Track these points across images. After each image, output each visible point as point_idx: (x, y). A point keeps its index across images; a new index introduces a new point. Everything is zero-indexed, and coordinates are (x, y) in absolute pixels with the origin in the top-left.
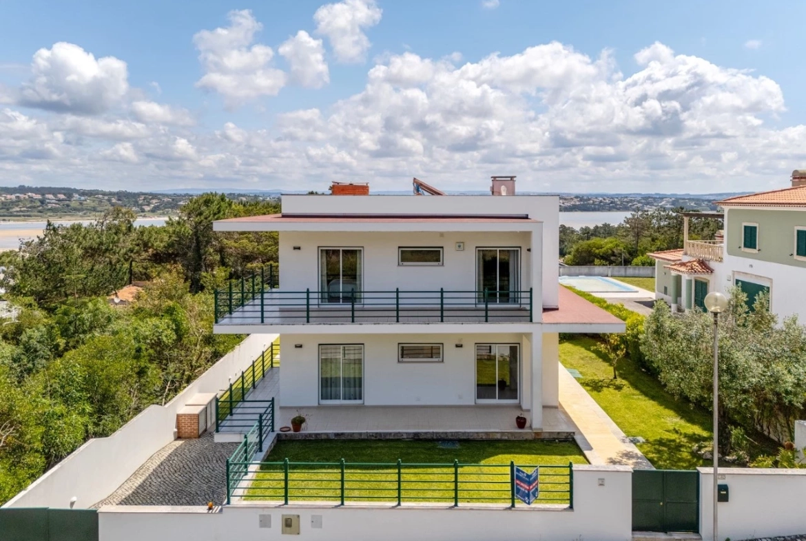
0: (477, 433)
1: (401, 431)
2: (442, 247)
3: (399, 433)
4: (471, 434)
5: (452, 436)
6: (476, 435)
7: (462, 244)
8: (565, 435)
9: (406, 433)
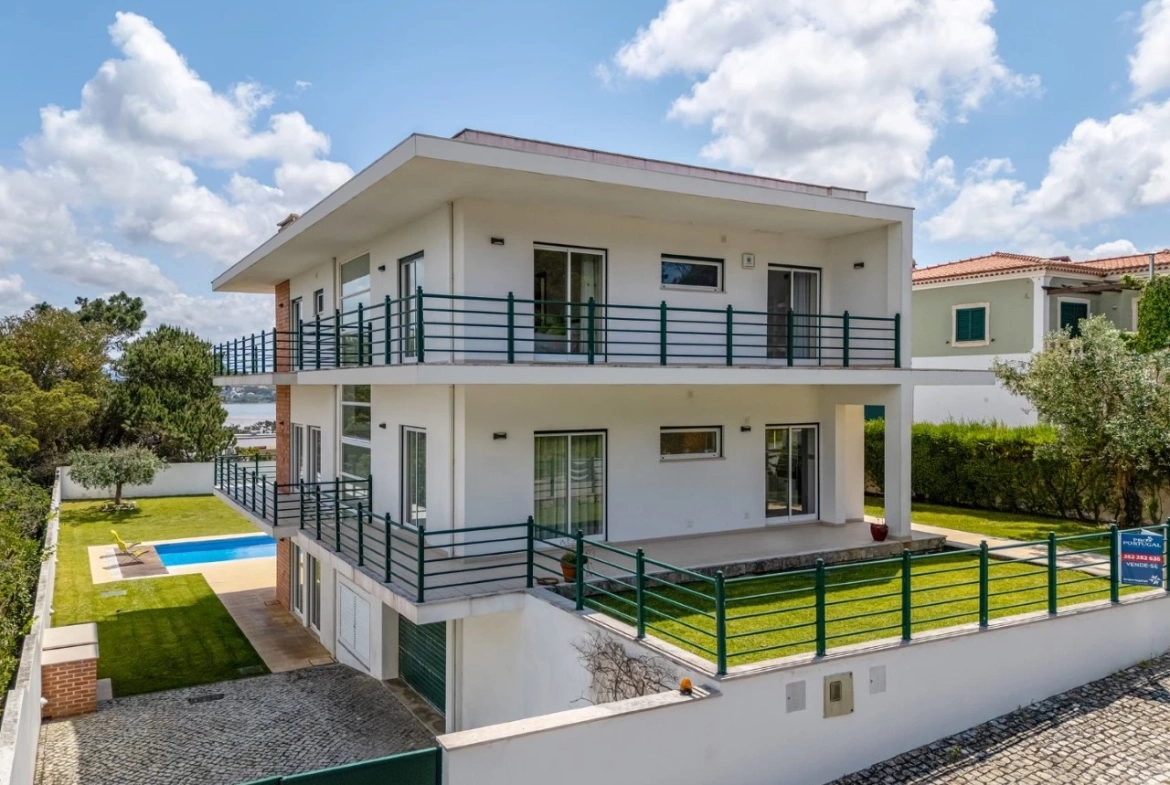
0: (837, 552)
1: (738, 561)
2: (722, 261)
3: (736, 564)
4: (830, 556)
5: (807, 561)
6: (836, 556)
7: (752, 257)
8: (936, 542)
9: (745, 564)
